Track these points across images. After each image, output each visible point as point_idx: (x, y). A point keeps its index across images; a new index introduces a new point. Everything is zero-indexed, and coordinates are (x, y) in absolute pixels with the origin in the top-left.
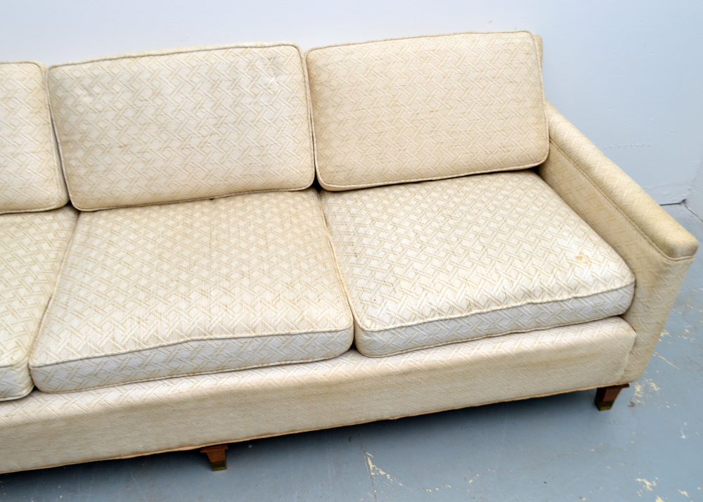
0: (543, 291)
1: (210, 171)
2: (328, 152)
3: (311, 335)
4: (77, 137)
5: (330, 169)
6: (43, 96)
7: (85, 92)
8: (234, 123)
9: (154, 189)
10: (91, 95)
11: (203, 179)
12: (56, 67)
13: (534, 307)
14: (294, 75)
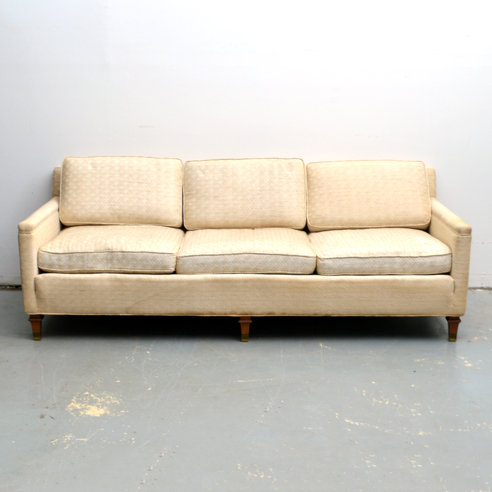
0: (405, 252)
1: (255, 212)
2: (313, 209)
3: (297, 257)
4: (194, 192)
5: (314, 217)
6: (181, 174)
7: (201, 172)
8: (269, 190)
9: (226, 219)
10: (204, 173)
11: (251, 216)
12: (189, 161)
13: (401, 259)
14: (300, 172)
